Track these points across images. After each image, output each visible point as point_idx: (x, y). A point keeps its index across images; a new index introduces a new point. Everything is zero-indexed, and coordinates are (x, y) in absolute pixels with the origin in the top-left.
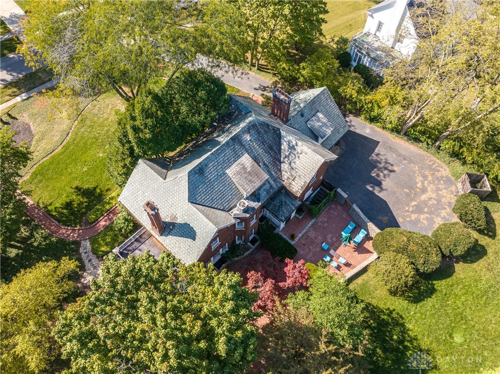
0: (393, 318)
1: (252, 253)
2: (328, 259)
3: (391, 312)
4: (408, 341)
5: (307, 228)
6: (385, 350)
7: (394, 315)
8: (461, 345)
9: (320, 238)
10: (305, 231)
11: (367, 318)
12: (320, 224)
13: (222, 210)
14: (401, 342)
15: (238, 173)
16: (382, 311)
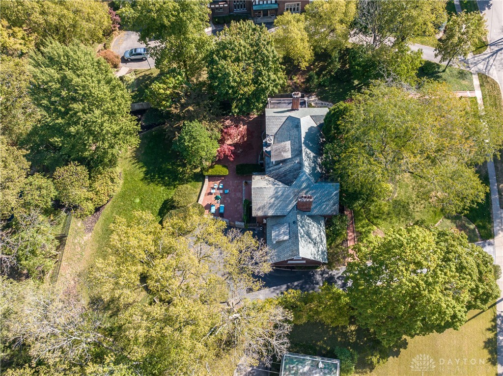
0: (172, 185)
1: (258, 162)
2: (220, 187)
3: (174, 187)
4: (160, 181)
5: (244, 195)
6: (168, 170)
7: (172, 187)
8: (135, 198)
9: (233, 196)
10: (243, 193)
11: (184, 177)
12: (239, 203)
13: (276, 133)
14: (163, 178)
15: (285, 147)
16: (179, 184)
